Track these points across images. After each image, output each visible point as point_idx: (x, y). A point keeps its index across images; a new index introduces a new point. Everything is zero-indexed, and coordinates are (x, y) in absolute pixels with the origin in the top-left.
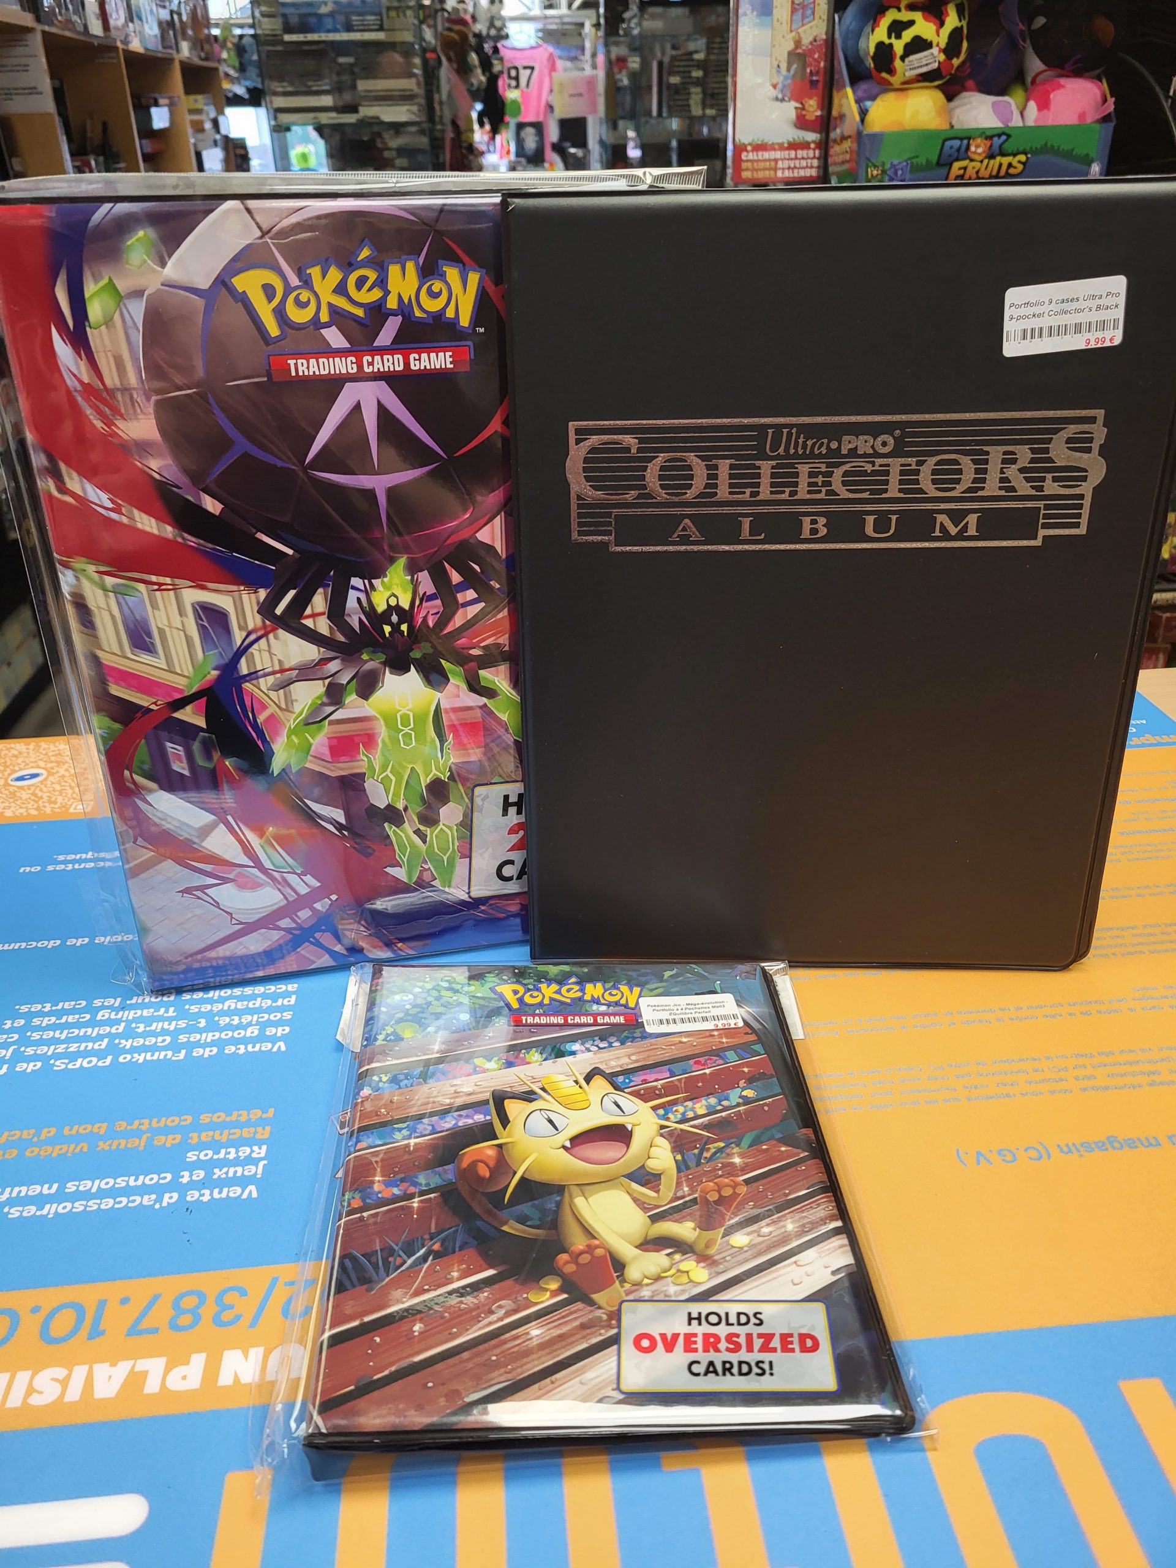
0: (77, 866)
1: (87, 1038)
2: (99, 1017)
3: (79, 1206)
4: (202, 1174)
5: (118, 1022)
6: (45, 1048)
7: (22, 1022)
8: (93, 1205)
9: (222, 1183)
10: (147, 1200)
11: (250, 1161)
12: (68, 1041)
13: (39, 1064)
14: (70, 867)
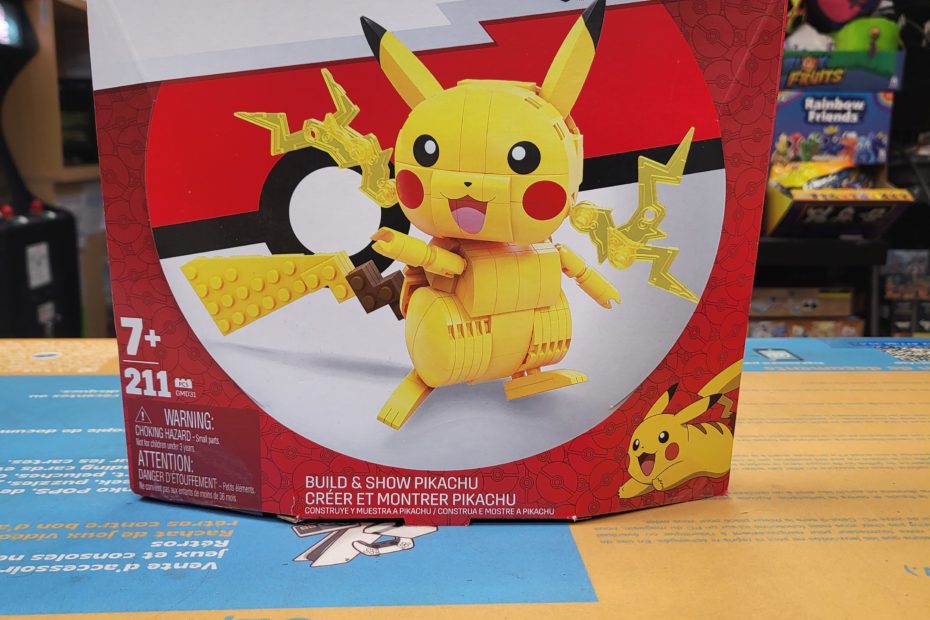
0: (79, 396)
1: (69, 478)
2: (83, 468)
3: (42, 569)
4: (165, 554)
5: (101, 471)
6: (30, 483)
7: (13, 468)
8: (55, 568)
9: (181, 561)
10: (108, 567)
11: (211, 548)
12: (52, 479)
13: (22, 491)
14: (73, 396)
